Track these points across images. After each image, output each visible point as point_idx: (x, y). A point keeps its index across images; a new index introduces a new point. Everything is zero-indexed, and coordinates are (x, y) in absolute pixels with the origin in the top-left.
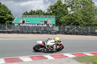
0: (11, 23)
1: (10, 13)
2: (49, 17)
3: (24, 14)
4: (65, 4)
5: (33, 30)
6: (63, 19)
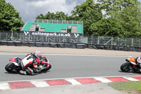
0: (18, 31)
1: (17, 16)
2: (74, 23)
3: (38, 18)
4: (97, 5)
5: (50, 41)
6: (94, 27)
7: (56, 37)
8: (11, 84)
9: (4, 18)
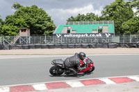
0: (51, 34)
1: (49, 20)
2: (105, 23)
3: (69, 20)
4: (128, 3)
5: (82, 42)
6: (125, 25)
7: (87, 38)
8: (48, 85)
9: (37, 23)
